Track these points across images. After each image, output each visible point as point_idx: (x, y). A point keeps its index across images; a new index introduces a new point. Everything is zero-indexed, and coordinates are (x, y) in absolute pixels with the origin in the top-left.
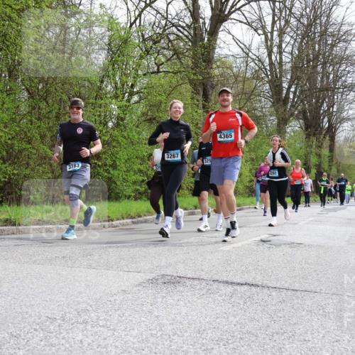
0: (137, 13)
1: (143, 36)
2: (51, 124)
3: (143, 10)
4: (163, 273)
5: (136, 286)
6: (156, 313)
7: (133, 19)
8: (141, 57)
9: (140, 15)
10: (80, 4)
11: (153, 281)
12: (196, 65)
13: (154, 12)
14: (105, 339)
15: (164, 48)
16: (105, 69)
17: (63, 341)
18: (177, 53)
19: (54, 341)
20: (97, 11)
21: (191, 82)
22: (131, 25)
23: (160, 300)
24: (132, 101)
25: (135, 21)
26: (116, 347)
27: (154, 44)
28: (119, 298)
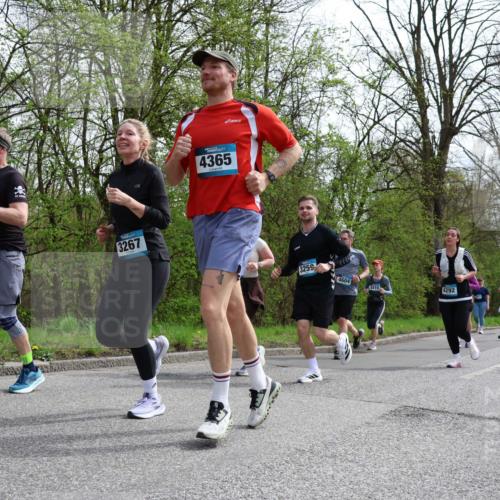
0: (365, 131)
1: (371, 152)
2: (282, 246)
3: (372, 127)
4: (405, 403)
5: (379, 418)
6: (403, 449)
7: (361, 139)
8: (370, 175)
9: (368, 134)
10: (309, 126)
11: (395, 413)
12: (427, 181)
13: (383, 129)
15: (393, 165)
16: (334, 189)
18: (406, 169)
21: (422, 198)
22: (360, 143)
23: (405, 434)
24: (361, 220)
25: (363, 140)
27: (383, 161)
28: (364, 431)
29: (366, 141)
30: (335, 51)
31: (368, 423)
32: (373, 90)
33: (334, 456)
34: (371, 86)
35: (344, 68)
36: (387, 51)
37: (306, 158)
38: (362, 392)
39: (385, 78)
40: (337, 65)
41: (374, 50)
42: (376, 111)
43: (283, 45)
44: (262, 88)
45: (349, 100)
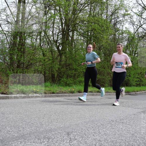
0: (137, 29)
1: (139, 36)
5: (138, 113)
7: (135, 31)
8: (138, 42)
9: (138, 30)
10: (119, 28)
11: (143, 112)
13: (142, 29)
14: (129, 128)
16: (127, 46)
17: (116, 128)
19: (113, 127)
20: (124, 29)
22: (135, 33)
24: (135, 56)
25: (136, 32)
26: (133, 131)
27: (142, 38)
28: (133, 116)
29: (137, 32)
30: (127, 5)
31: (134, 114)
32: (139, 17)
33: (123, 123)
34: (139, 16)
35: (130, 10)
36: (144, 4)
37: (118, 37)
38: (133, 106)
39: (143, 13)
40: (128, 9)
41: (140, 4)
42: (140, 23)
43: (112, 3)
44: (105, 16)
45: (132, 20)
